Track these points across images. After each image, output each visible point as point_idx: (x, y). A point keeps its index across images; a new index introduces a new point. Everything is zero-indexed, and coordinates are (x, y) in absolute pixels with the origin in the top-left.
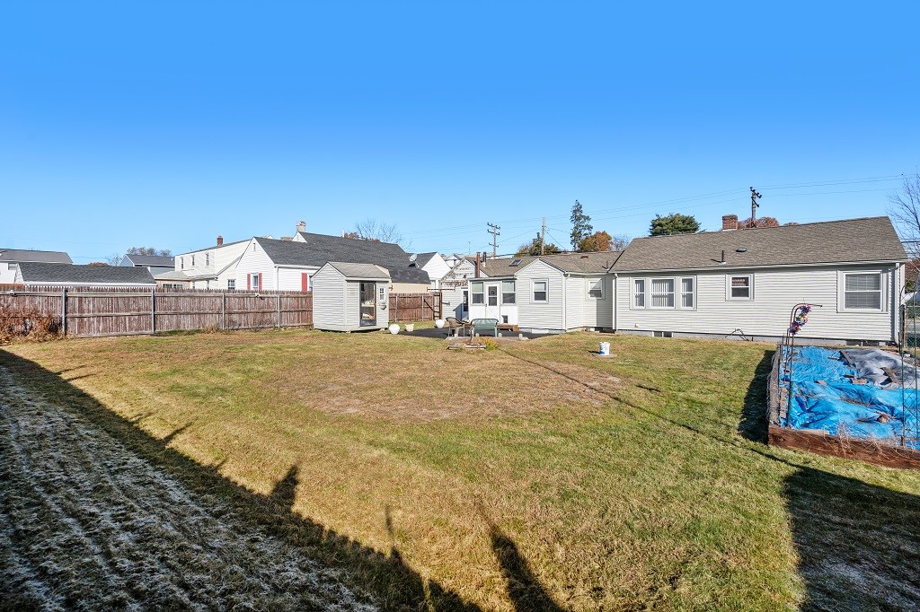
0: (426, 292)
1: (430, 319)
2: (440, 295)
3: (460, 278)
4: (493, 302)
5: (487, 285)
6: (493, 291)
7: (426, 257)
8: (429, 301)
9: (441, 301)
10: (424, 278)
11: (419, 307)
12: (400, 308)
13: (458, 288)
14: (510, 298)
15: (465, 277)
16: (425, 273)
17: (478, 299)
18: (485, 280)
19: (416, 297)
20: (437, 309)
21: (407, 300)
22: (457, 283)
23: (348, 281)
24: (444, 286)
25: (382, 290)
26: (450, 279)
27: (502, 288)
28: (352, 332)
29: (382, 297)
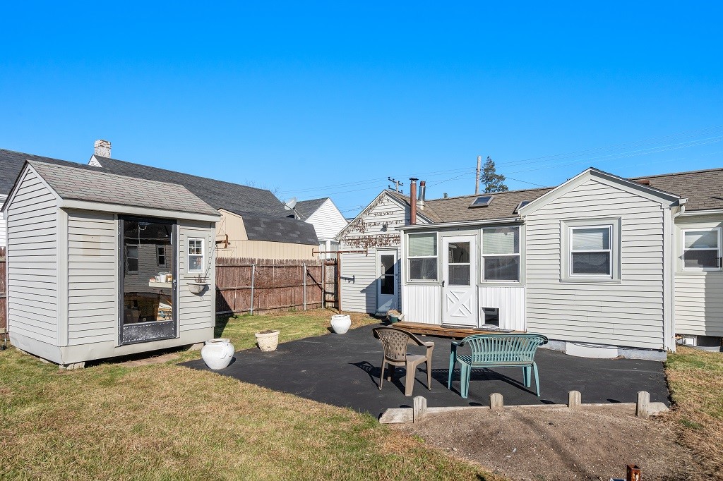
0: (311, 258)
1: (317, 306)
2: (336, 264)
3: (374, 232)
4: (460, 277)
5: (445, 241)
6: (459, 253)
7: (311, 206)
8: (316, 273)
9: (337, 273)
10: (307, 236)
11: (298, 284)
12: (259, 287)
13: (371, 250)
14: (504, 269)
15: (385, 228)
16: (311, 227)
17: (423, 269)
18: (440, 229)
19: (292, 266)
20: (330, 288)
21: (276, 273)
22: (369, 241)
23: (71, 212)
24: (343, 247)
25: (195, 245)
26: (356, 234)
27: (480, 246)
28: (89, 364)
29: (194, 263)
